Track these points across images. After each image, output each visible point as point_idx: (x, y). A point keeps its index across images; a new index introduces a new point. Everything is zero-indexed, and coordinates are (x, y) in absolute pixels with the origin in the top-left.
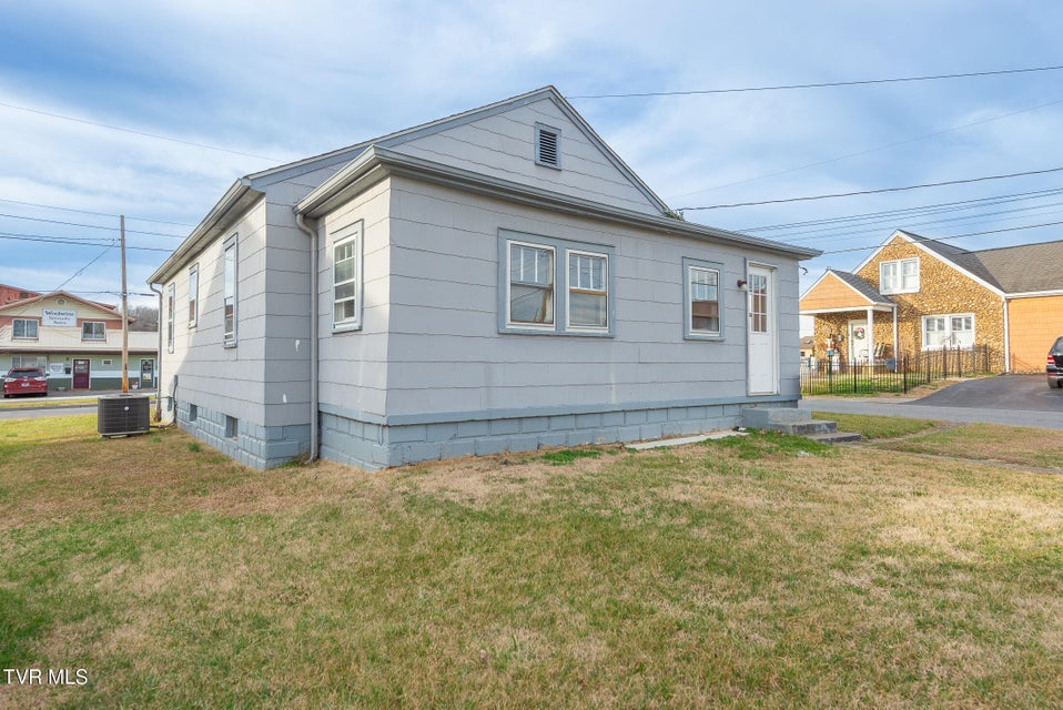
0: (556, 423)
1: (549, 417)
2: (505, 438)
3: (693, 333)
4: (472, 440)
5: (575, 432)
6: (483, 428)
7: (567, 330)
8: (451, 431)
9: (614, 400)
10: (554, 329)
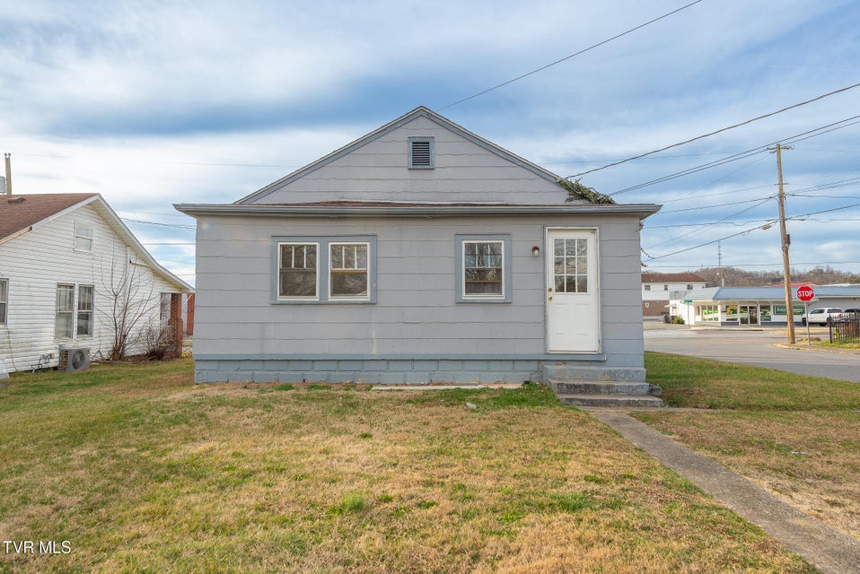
0: (318, 366)
1: (313, 361)
2: (275, 372)
3: (465, 297)
4: (250, 372)
5: (337, 373)
6: (259, 365)
7: (330, 300)
8: (235, 366)
9: (375, 351)
10: (318, 300)
